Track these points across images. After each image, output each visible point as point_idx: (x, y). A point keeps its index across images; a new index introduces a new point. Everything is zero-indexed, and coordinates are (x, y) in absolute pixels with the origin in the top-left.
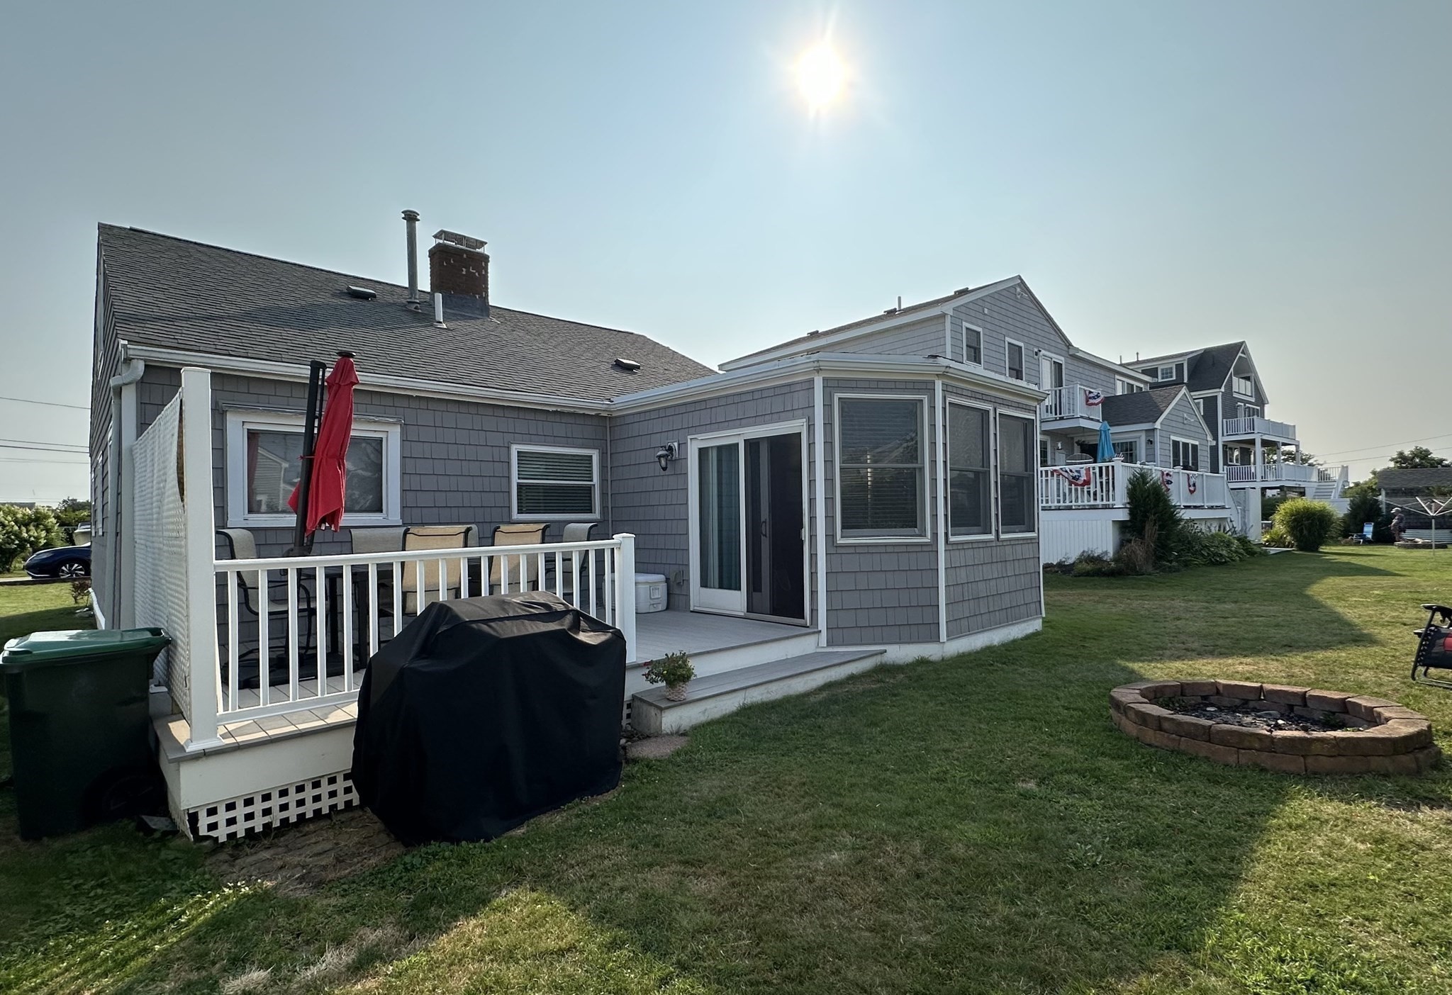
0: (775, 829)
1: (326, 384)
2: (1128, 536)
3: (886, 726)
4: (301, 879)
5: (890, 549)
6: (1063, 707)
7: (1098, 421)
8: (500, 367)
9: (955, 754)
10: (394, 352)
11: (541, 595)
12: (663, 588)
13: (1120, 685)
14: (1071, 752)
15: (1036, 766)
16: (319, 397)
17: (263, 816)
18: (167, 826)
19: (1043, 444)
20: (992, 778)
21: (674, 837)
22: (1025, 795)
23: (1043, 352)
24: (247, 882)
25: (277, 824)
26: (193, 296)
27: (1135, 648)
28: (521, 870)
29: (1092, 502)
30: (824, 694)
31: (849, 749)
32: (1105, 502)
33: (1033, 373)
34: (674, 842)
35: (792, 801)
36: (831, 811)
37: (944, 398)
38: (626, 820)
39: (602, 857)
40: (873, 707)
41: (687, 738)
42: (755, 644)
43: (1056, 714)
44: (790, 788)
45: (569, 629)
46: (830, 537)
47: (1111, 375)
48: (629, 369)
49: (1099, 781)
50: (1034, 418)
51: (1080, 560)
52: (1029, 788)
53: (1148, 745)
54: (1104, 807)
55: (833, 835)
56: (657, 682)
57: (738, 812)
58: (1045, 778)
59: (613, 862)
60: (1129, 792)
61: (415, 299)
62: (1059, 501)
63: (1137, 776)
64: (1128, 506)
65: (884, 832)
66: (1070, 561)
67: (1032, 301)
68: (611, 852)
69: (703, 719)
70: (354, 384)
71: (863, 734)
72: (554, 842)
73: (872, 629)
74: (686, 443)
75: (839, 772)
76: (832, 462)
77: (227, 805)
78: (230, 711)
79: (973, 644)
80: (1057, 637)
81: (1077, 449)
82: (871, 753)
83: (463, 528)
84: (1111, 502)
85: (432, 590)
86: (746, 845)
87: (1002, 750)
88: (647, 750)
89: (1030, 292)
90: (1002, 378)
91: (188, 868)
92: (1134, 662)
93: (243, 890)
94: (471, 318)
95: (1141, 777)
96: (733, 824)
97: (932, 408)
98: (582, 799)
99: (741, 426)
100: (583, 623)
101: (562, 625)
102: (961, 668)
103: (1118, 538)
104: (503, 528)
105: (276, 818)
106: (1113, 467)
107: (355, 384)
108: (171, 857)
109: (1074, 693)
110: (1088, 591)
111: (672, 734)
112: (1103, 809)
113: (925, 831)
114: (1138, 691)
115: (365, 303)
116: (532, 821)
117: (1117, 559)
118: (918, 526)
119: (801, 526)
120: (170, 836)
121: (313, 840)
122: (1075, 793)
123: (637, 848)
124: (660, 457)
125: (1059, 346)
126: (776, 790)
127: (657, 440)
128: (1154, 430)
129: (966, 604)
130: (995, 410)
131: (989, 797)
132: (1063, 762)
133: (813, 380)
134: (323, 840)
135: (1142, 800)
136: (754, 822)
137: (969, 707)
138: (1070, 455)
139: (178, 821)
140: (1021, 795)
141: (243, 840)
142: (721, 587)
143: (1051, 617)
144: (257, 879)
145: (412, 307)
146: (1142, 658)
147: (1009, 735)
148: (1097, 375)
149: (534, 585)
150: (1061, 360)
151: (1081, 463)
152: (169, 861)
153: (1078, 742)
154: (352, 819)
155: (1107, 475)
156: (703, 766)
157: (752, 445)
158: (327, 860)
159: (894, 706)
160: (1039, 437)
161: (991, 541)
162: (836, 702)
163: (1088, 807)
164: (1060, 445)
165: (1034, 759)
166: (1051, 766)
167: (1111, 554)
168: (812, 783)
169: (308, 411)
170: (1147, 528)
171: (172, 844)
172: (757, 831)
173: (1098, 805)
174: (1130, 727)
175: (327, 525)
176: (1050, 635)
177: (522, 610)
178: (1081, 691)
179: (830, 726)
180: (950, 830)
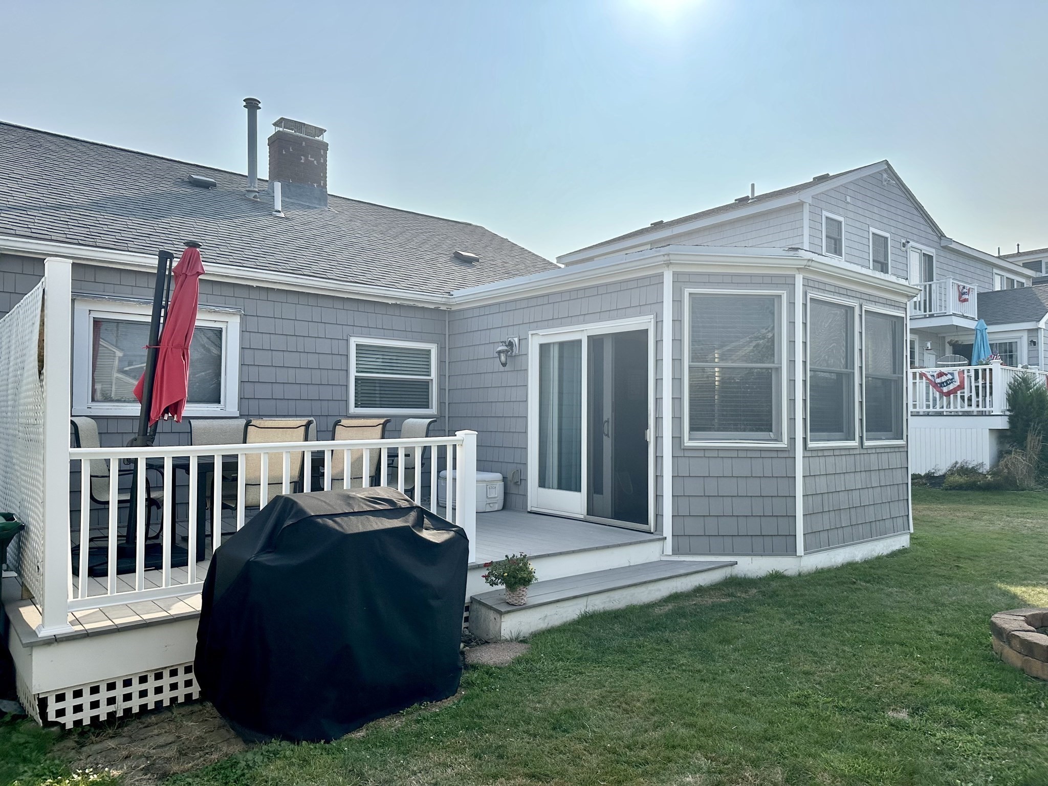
0: (625, 747)
1: (173, 274)
2: (1007, 447)
3: (739, 643)
4: (146, 770)
5: (741, 454)
6: (937, 632)
7: (973, 319)
8: (339, 257)
9: (817, 678)
10: (235, 242)
11: (383, 490)
12: (500, 486)
13: (1001, 611)
14: (946, 681)
15: (908, 695)
16: (165, 288)
17: (108, 705)
18: (16, 710)
19: (912, 342)
20: (858, 706)
21: (518, 749)
22: (896, 725)
23: (912, 243)
24: (94, 769)
25: (120, 714)
26: (45, 186)
27: (1017, 570)
28: (362, 774)
29: (966, 409)
30: (670, 606)
31: (700, 667)
32: (980, 409)
33: (901, 266)
34: (519, 754)
35: (641, 718)
36: (684, 730)
37: (805, 294)
38: (467, 729)
39: (446, 765)
40: (724, 622)
41: (524, 646)
42: (597, 549)
43: (929, 640)
44: (638, 704)
45: (413, 526)
46: (677, 439)
47: (989, 268)
48: (468, 261)
49: (979, 714)
50: (904, 315)
51: (951, 472)
52: (900, 718)
53: (1034, 677)
54: (987, 743)
55: (686, 757)
56: (496, 584)
57: (584, 727)
58: (918, 708)
59: (456, 770)
60: (1015, 728)
61: (255, 187)
62: (928, 407)
63: (1023, 712)
64: (1008, 413)
65: (743, 757)
66: (941, 473)
67: (900, 189)
68: (454, 761)
69: (543, 625)
70: (199, 274)
71: (714, 651)
72: (394, 747)
73: (721, 538)
74: (526, 339)
75: (690, 691)
76: (681, 360)
77: (74, 691)
78: (80, 598)
79: (833, 560)
80: (928, 555)
81: (949, 350)
82: (724, 672)
83: (304, 421)
84: (988, 409)
85: (275, 483)
86: (594, 762)
87: (868, 676)
88: (486, 656)
89: (898, 179)
90: (864, 271)
91: (39, 752)
92: (1016, 585)
93: (91, 777)
94: (309, 207)
95: (1028, 713)
96: (580, 739)
97: (792, 304)
98: (421, 705)
99: (585, 322)
100: (426, 521)
101: (406, 522)
102: (820, 585)
103: (995, 449)
104: (344, 422)
105: (120, 707)
106: (991, 370)
107: (202, 274)
108: (22, 741)
109: (949, 617)
110: (961, 506)
111: (511, 640)
112: (985, 745)
113: (786, 758)
114: (1023, 618)
115: (205, 191)
116: (371, 724)
117: (994, 472)
118: (773, 431)
119: (646, 427)
120: (19, 721)
121: (156, 732)
122: (952, 726)
123: (480, 759)
124: (499, 352)
125: (930, 237)
126: (624, 705)
127: (497, 336)
128: (1037, 329)
129: (826, 516)
130: (861, 306)
131: (856, 725)
132: (938, 692)
133: (662, 275)
134: (166, 732)
135: (1030, 738)
136: (602, 737)
137: (830, 627)
138: (940, 356)
139: (26, 705)
140: (892, 725)
141: (89, 728)
142: (560, 487)
143: (919, 534)
144: (103, 768)
145: (251, 196)
146: (1025, 582)
147: (876, 660)
148: (972, 269)
149: (375, 480)
150: (931, 251)
151: (954, 365)
152: (20, 745)
153: (955, 671)
154: (192, 713)
155: (984, 378)
156: (545, 676)
157: (596, 342)
158: (171, 752)
159: (747, 623)
160: (908, 337)
161: (854, 449)
162: (684, 615)
163: (968, 742)
164: (929, 345)
165: (905, 687)
166: (925, 696)
167: (987, 467)
168: (662, 700)
169: (154, 300)
170: (1029, 438)
171: (22, 728)
172: (605, 748)
173: (980, 740)
174: (1014, 657)
175: (170, 415)
176: (919, 553)
177: (366, 505)
178: (957, 615)
179: (678, 642)
180: (814, 758)
